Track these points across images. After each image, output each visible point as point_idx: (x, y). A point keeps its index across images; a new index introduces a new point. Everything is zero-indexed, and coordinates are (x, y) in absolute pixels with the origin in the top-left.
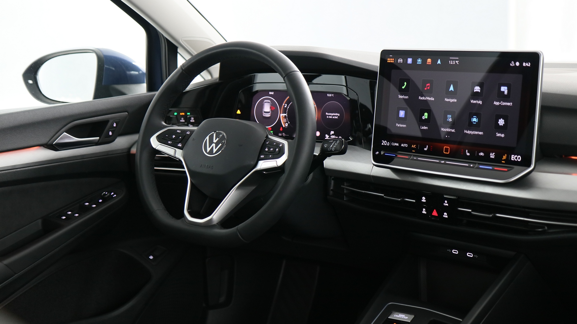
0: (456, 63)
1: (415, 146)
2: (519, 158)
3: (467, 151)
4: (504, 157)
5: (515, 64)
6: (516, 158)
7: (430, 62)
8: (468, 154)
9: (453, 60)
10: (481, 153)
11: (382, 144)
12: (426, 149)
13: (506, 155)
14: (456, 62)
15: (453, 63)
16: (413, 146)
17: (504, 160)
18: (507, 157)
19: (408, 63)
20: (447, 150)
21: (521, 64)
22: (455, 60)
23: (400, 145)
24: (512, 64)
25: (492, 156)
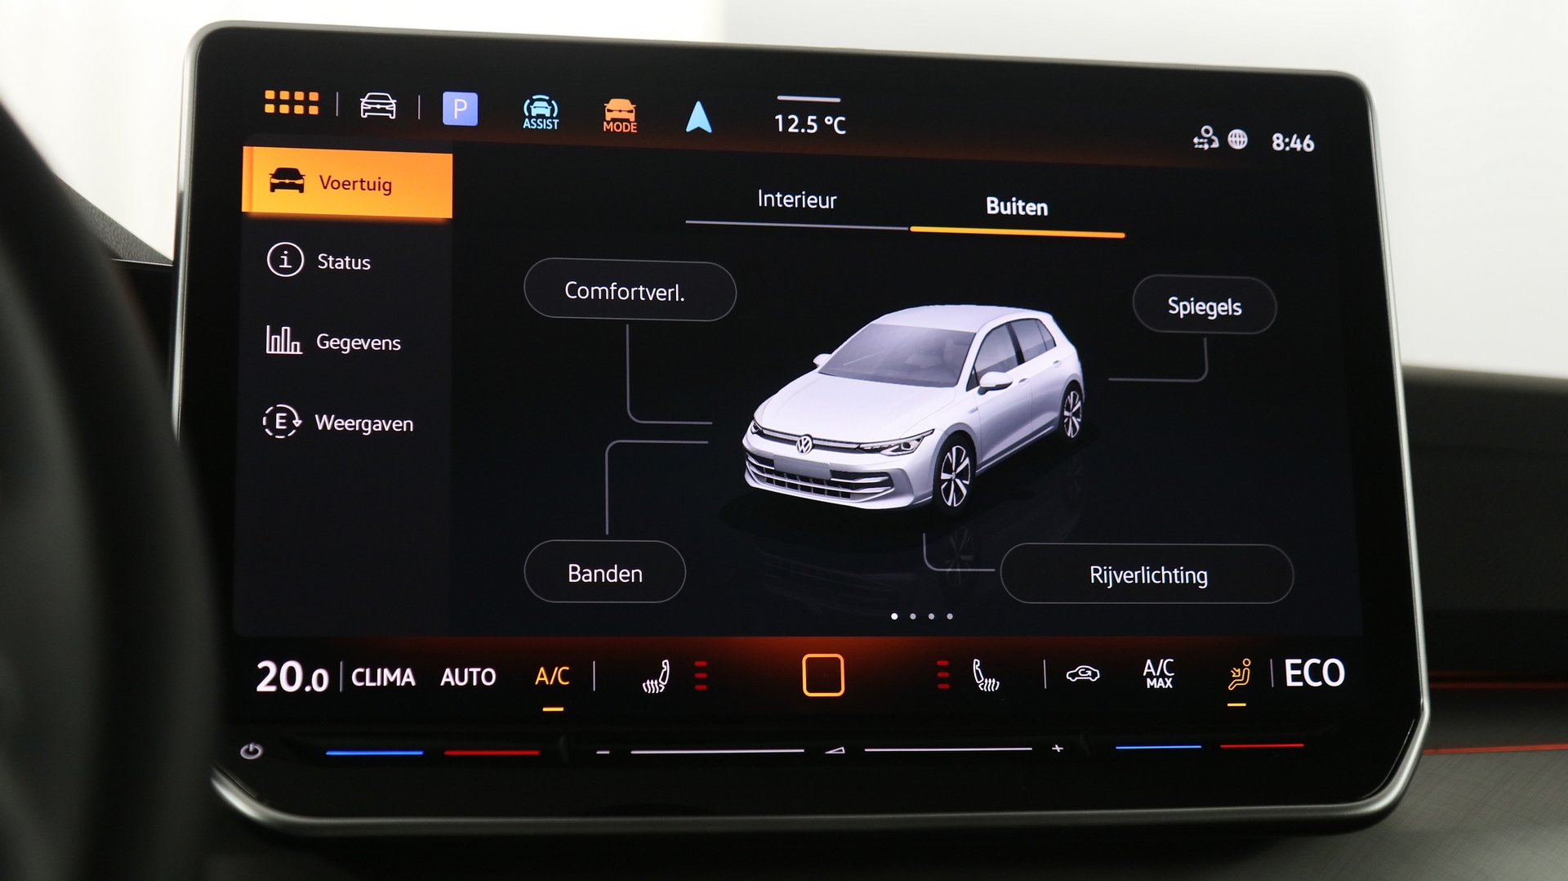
0: (826, 130)
1: (558, 672)
2: (1333, 670)
3: (976, 665)
4: (1240, 676)
5: (1223, 136)
6: (1316, 672)
7: (632, 117)
8: (989, 685)
9: (803, 110)
10: (1080, 669)
11: (263, 687)
12: (652, 686)
13: (1247, 662)
14: (828, 120)
15: (803, 124)
16: (542, 676)
17: (1238, 695)
18: (1258, 671)
19: (447, 121)
20: (823, 676)
21: (1260, 141)
22: (821, 111)
23: (428, 676)
24: (1205, 139)
25: (1158, 677)
